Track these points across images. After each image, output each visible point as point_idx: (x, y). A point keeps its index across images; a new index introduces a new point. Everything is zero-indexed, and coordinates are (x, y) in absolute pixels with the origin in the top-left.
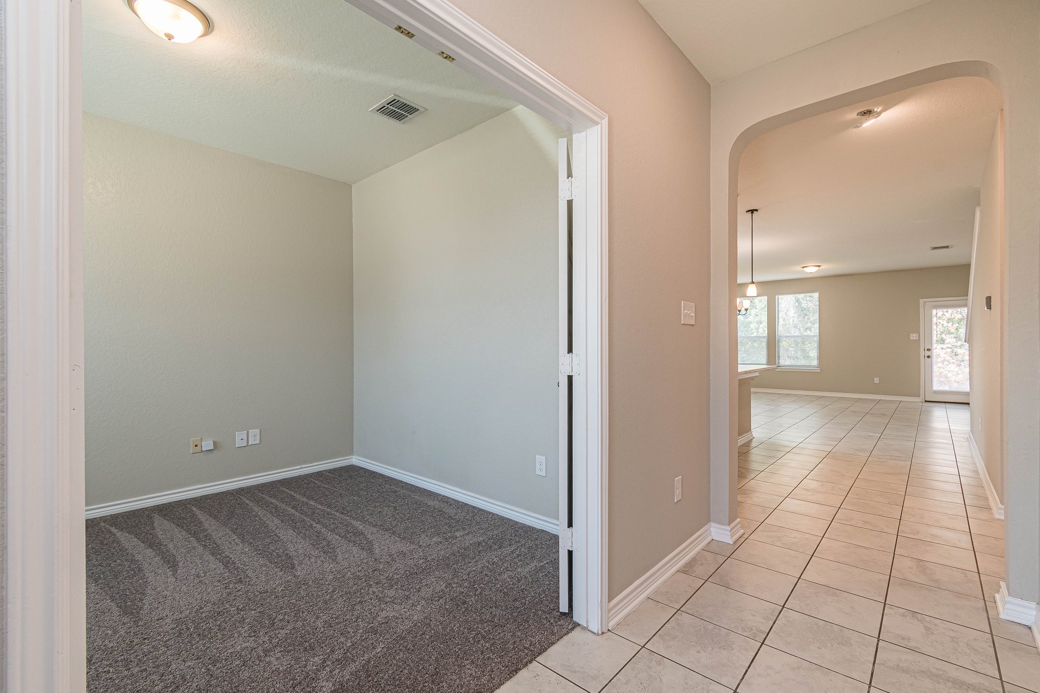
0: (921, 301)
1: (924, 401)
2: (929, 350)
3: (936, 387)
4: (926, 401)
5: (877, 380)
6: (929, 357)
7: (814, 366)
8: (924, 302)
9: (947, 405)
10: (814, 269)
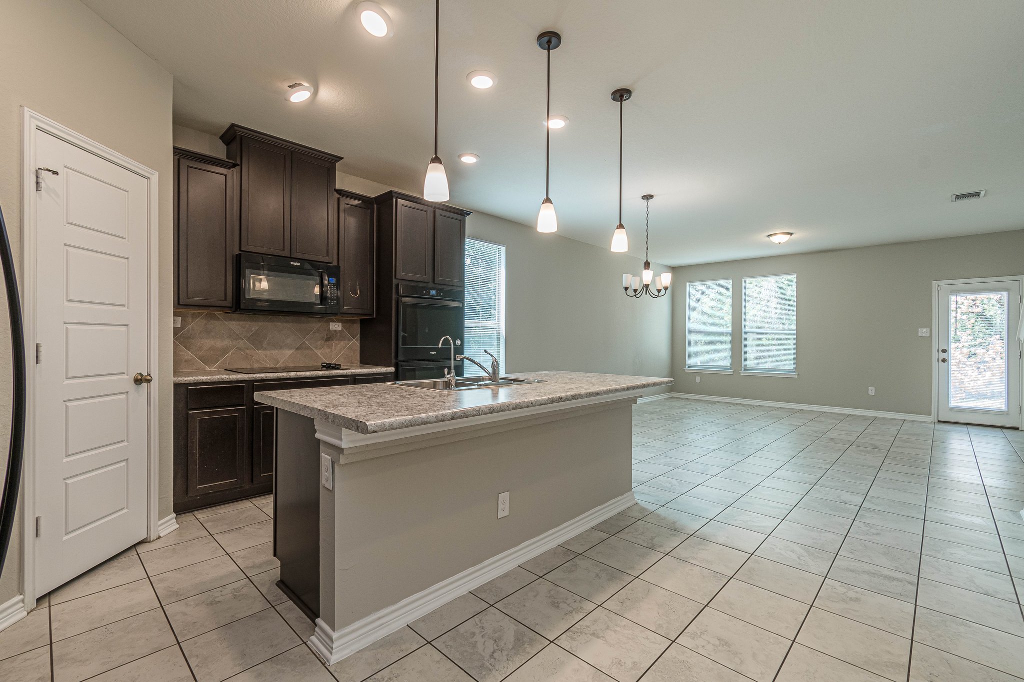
0: (935, 284)
1: (936, 421)
2: (944, 351)
3: (953, 403)
4: (939, 421)
5: (872, 391)
6: (944, 360)
7: (789, 370)
8: (938, 286)
9: (970, 428)
10: (784, 239)
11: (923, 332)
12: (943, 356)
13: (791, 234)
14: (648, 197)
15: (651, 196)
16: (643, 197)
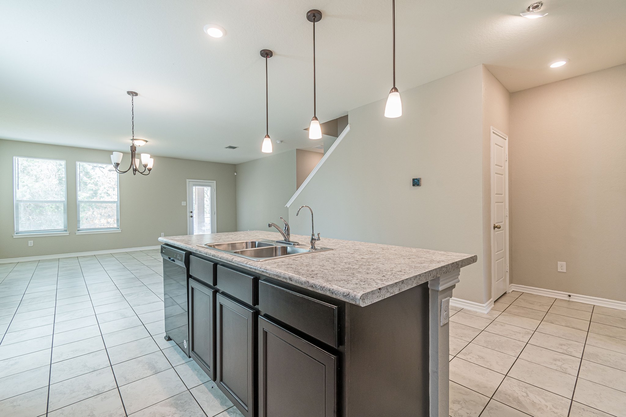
0: (187, 180)
2: (192, 212)
6: (192, 217)
8: (189, 182)
10: (143, 143)
11: (183, 203)
12: (191, 214)
13: (147, 141)
14: (133, 94)
15: (136, 94)
16: (129, 93)
